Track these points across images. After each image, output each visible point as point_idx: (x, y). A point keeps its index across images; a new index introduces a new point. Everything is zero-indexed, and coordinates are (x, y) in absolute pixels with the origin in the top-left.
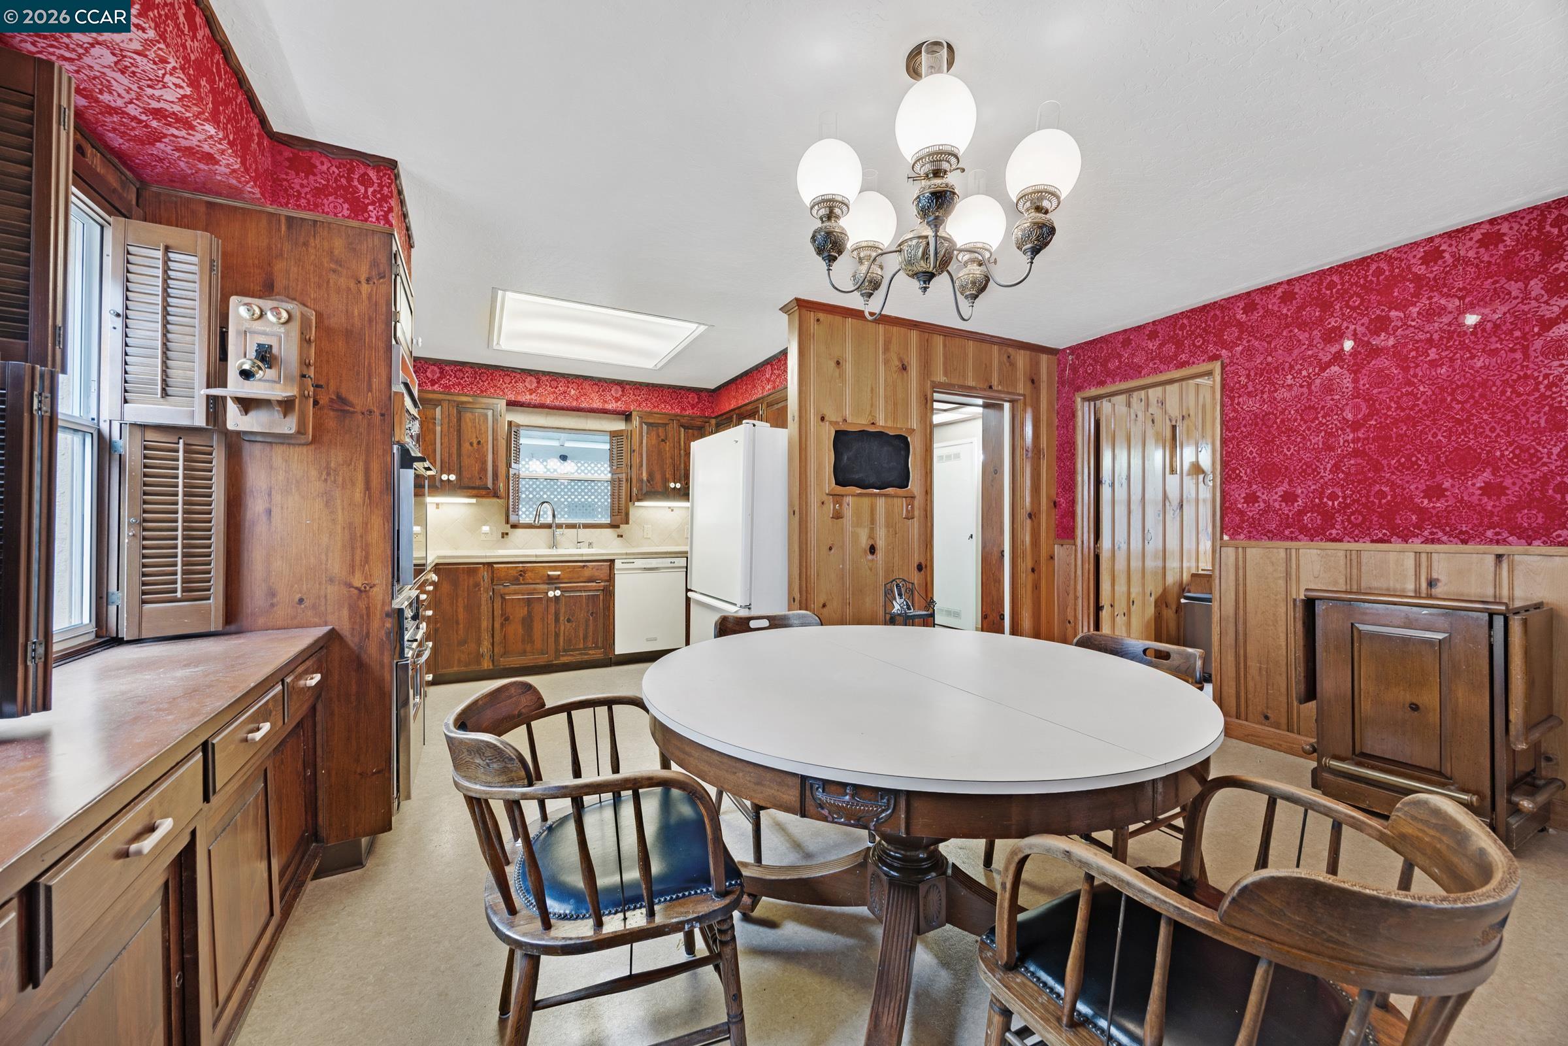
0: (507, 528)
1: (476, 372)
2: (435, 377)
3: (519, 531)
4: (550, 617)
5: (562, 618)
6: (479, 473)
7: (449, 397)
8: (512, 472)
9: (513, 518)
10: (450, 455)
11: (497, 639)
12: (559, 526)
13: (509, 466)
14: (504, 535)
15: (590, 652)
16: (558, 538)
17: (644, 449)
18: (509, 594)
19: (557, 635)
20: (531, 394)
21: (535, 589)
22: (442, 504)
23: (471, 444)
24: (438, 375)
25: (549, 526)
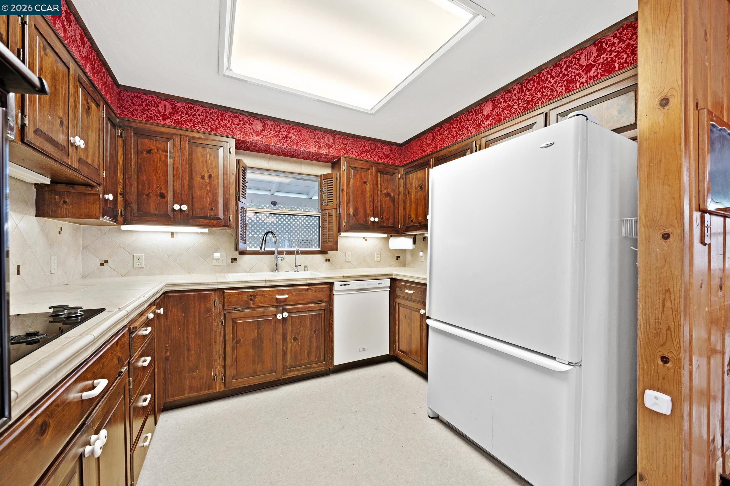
0: (236, 255)
1: (207, 112)
2: (167, 112)
3: (246, 257)
4: (278, 337)
5: (289, 337)
6: (210, 205)
7: (181, 132)
8: (240, 205)
9: (241, 246)
10: (182, 186)
11: (228, 361)
12: (281, 253)
13: (238, 199)
14: (233, 260)
15: (314, 366)
16: (280, 263)
17: (351, 189)
18: (240, 318)
19: (285, 353)
20: (257, 136)
21: (264, 312)
22: (177, 233)
23: (203, 177)
24: (170, 110)
25: (272, 253)
